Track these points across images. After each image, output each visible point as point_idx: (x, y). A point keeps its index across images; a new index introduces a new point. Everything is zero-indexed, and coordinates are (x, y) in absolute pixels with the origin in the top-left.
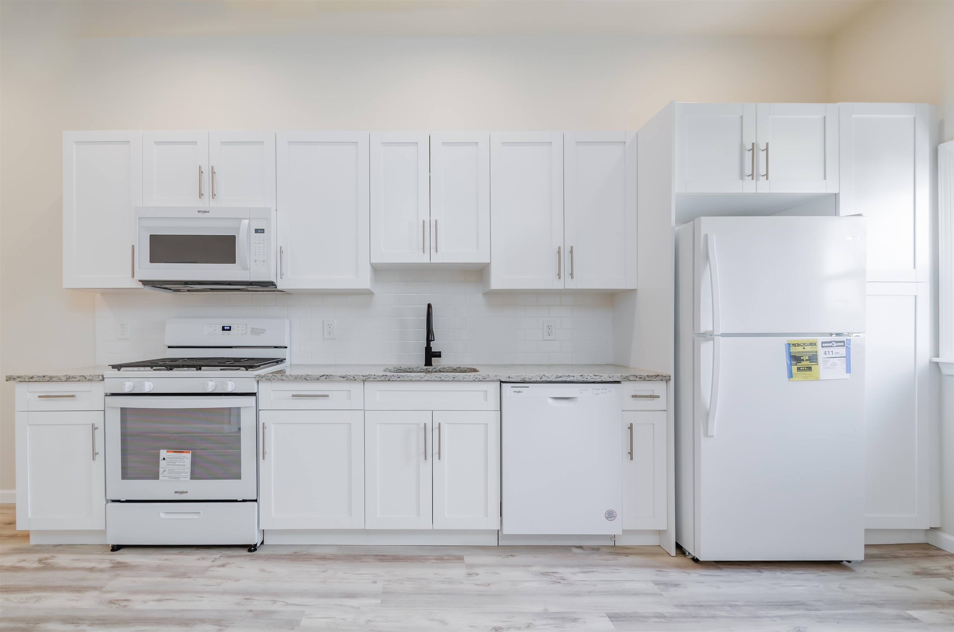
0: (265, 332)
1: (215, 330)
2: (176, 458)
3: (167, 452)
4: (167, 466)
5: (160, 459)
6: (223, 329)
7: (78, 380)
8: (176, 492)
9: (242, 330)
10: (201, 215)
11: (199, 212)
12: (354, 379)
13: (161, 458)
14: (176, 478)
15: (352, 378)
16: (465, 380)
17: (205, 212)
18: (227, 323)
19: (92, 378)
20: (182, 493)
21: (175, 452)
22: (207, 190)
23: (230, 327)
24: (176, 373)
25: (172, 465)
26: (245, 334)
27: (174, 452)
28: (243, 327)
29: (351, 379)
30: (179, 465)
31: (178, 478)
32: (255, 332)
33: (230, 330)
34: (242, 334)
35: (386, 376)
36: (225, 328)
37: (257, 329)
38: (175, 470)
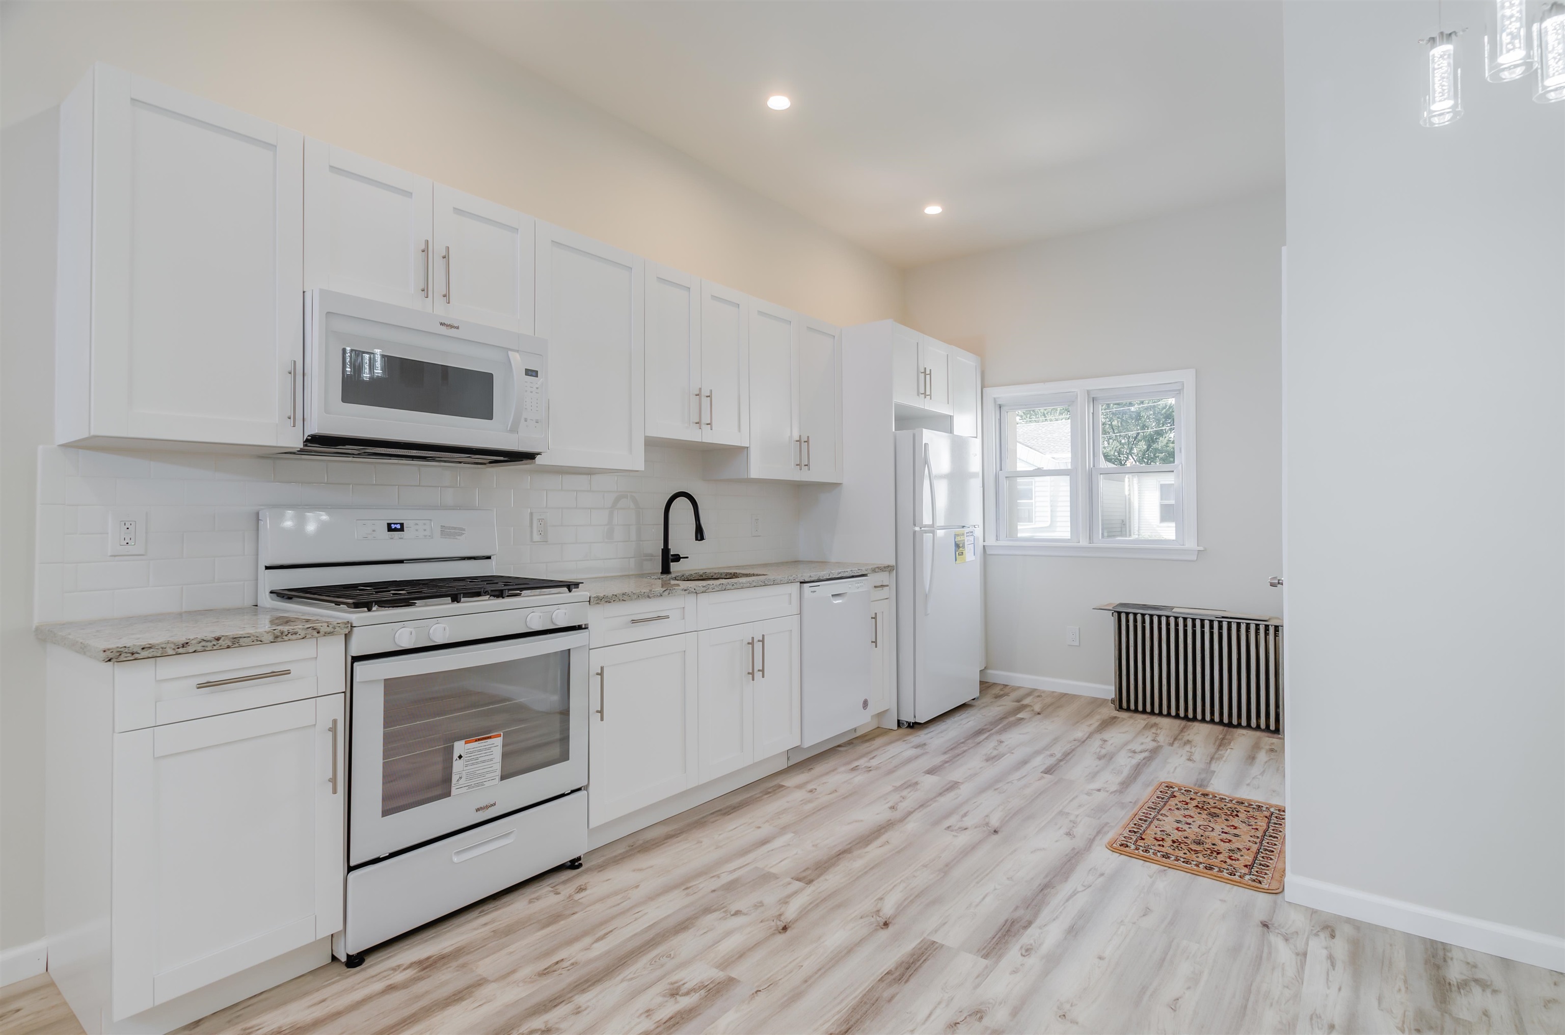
0: (463, 532)
1: (374, 531)
2: (480, 751)
3: (466, 743)
4: (465, 768)
5: (454, 759)
6: (390, 529)
8: (478, 810)
9: (425, 530)
10: (444, 330)
11: (441, 324)
13: (456, 756)
14: (478, 785)
17: (451, 327)
18: (395, 517)
20: (487, 807)
21: (479, 740)
23: (402, 525)
25: (473, 764)
26: (430, 536)
27: (476, 741)
28: (425, 524)
30: (484, 762)
31: (482, 784)
32: (448, 532)
33: (402, 529)
34: (425, 536)
36: (393, 526)
37: (449, 528)
38: (478, 772)
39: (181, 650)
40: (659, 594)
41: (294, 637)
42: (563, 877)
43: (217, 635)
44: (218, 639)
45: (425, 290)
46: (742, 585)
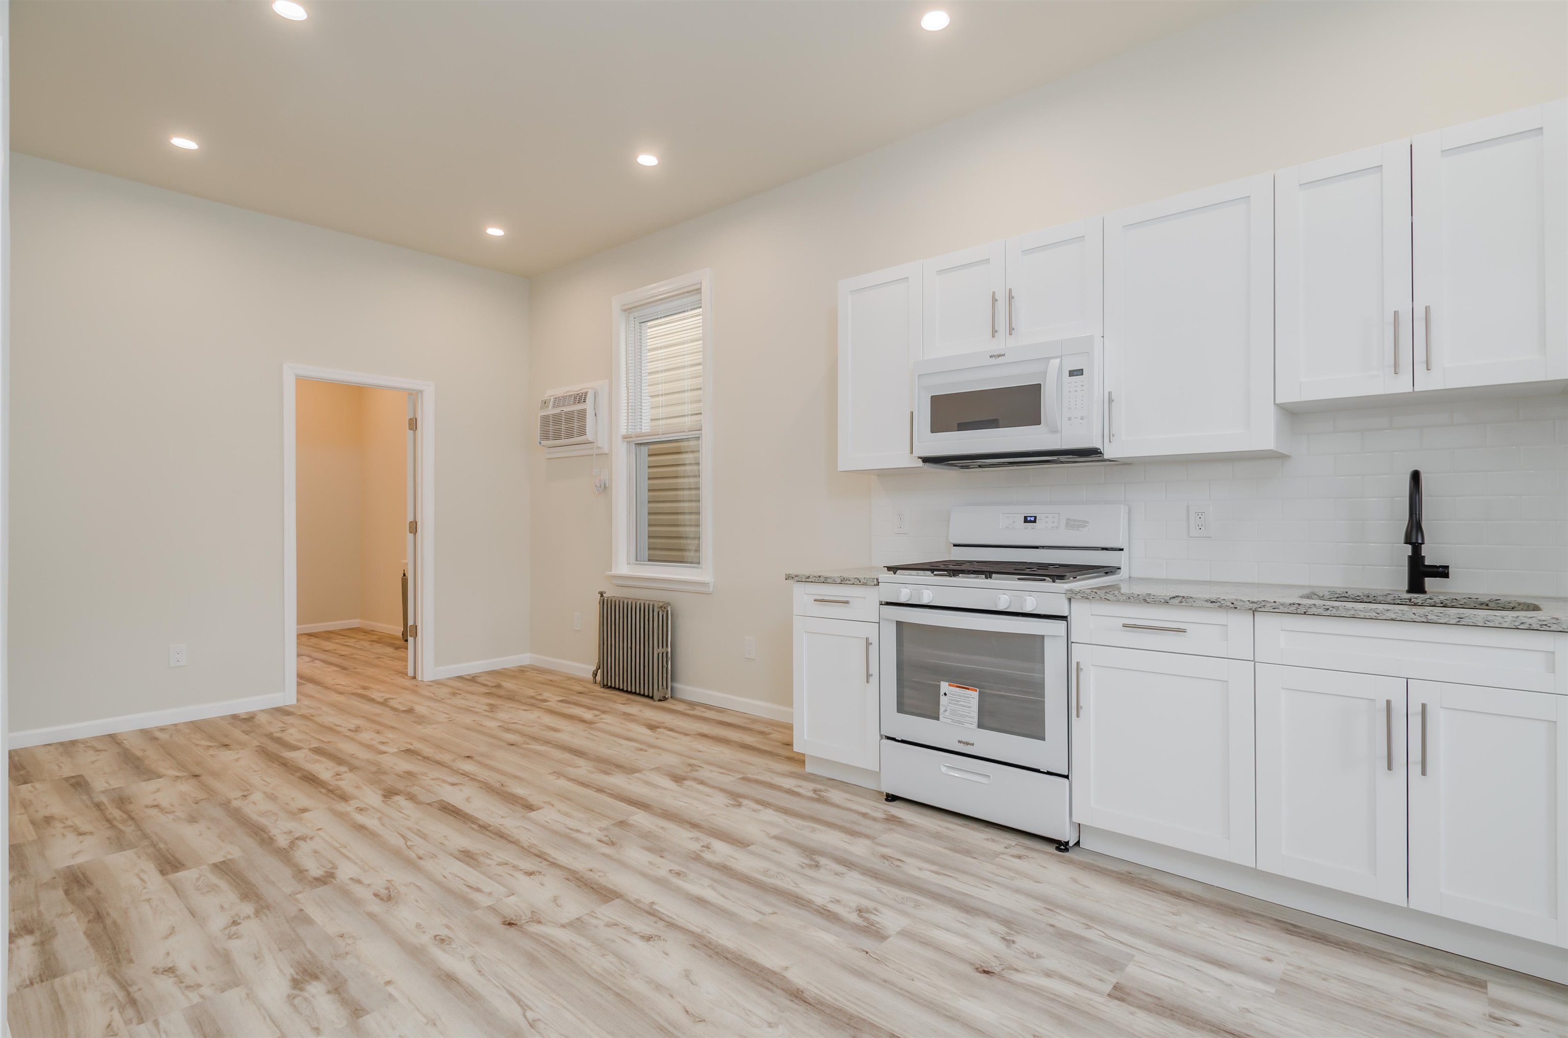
0: (1087, 525)
1: (1014, 522)
2: (960, 696)
3: (949, 685)
4: (949, 705)
5: (941, 694)
6: (1026, 520)
7: (852, 583)
8: (960, 742)
9: (1053, 522)
10: (994, 361)
11: (991, 357)
12: (1232, 606)
13: (942, 693)
14: (959, 722)
15: (1229, 604)
16: (1489, 624)
17: (999, 356)
18: (1030, 511)
19: (866, 582)
20: (967, 744)
21: (959, 687)
22: (1002, 325)
23: (1035, 517)
24: (961, 580)
25: (955, 704)
26: (1057, 527)
27: (957, 687)
28: (1054, 517)
29: (1227, 606)
30: (963, 706)
31: (962, 723)
32: (1072, 524)
33: (1035, 521)
34: (1053, 527)
35: (1299, 604)
36: (1029, 519)
37: (1075, 521)
38: (959, 712)
39: (807, 580)
40: (1163, 601)
41: (849, 582)
42: (1039, 847)
43: (819, 575)
44: (820, 577)
45: (994, 332)
46: (1352, 612)
